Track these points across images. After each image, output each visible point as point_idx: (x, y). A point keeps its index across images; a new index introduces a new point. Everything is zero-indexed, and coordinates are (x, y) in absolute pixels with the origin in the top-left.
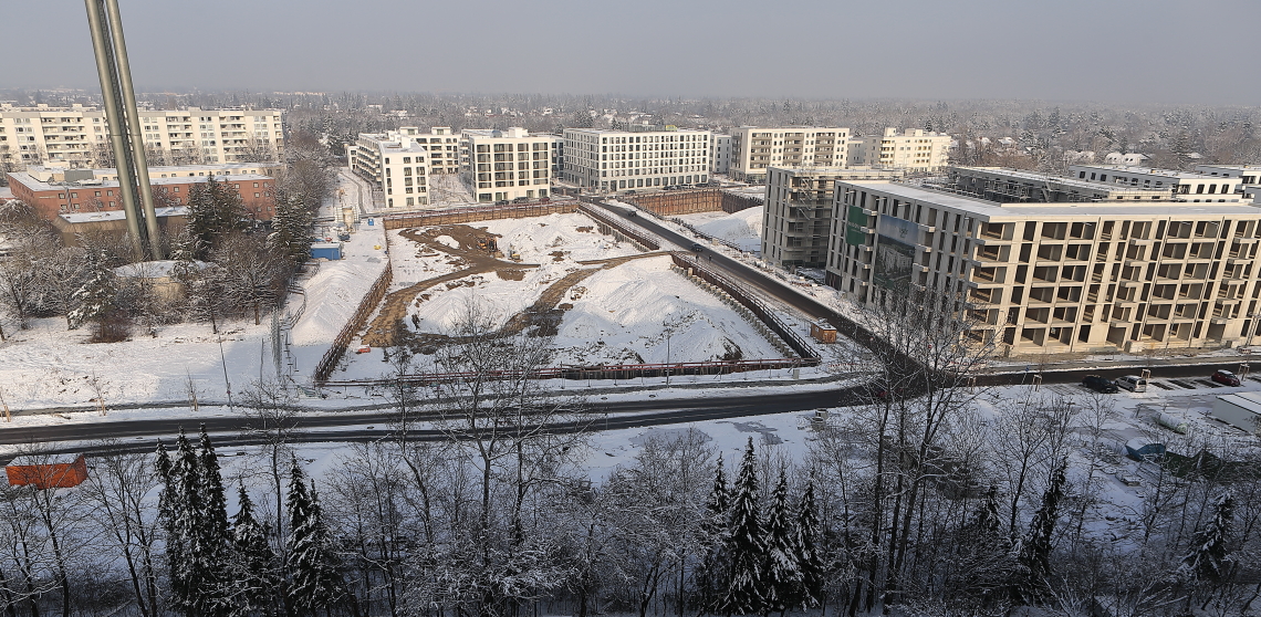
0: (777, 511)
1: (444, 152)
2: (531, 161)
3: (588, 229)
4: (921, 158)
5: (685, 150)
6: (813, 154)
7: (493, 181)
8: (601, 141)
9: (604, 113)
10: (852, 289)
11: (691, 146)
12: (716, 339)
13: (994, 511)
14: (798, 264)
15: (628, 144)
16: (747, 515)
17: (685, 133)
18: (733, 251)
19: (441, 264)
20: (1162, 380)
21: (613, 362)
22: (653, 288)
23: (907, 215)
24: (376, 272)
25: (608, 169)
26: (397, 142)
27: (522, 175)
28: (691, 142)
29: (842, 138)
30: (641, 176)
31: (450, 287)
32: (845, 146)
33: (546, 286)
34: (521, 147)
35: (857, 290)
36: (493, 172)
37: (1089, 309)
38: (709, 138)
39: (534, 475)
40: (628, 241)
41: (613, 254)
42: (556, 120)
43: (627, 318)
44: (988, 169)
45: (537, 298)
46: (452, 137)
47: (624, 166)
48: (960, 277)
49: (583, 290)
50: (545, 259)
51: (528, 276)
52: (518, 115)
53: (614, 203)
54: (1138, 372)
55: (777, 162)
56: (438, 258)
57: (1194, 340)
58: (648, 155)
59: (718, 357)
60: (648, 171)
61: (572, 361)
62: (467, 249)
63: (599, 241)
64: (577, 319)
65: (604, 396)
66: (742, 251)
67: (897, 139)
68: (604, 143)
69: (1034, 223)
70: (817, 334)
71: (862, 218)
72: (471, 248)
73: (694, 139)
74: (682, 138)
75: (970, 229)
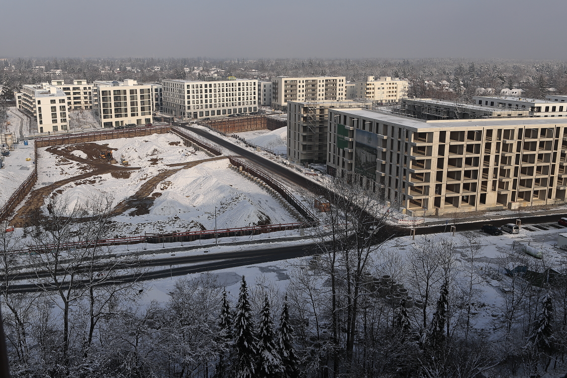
0: (265, 325)
1: (82, 96)
2: (139, 100)
3: (177, 143)
4: (391, 94)
5: (241, 92)
6: (324, 93)
7: (113, 114)
8: (186, 87)
9: (194, 70)
10: (343, 176)
11: (245, 89)
12: (253, 212)
14: (310, 161)
15: (204, 89)
16: (243, 329)
17: (241, 81)
18: (269, 155)
19: (73, 169)
20: (530, 226)
21: (183, 230)
22: (214, 180)
23: (371, 129)
24: (25, 175)
25: (191, 104)
26: (48, 90)
27: (133, 110)
28: (245, 87)
29: (341, 83)
30: (213, 109)
31: (77, 184)
32: (344, 87)
33: (144, 182)
34: (132, 92)
35: (346, 177)
36: (113, 108)
37: (485, 184)
38: (257, 84)
39: (103, 311)
40: (202, 150)
41: (191, 159)
42: (162, 74)
43: (197, 200)
44: (424, 100)
45: (137, 190)
46: (87, 86)
47: (202, 102)
48: (404, 166)
49: (169, 183)
50: (145, 163)
51: (133, 175)
52: (137, 72)
53: (196, 126)
54: (513, 221)
55: (301, 98)
56: (72, 165)
57: (549, 200)
58: (218, 96)
59: (254, 224)
60: (218, 105)
61: (154, 231)
62: (93, 159)
63: (183, 151)
64: (163, 203)
65: (173, 253)
66: (275, 154)
67: (375, 83)
68: (188, 88)
69: (445, 132)
70: (318, 206)
71: (345, 132)
72: (95, 158)
73: (247, 85)
74: (239, 84)
75: (407, 137)
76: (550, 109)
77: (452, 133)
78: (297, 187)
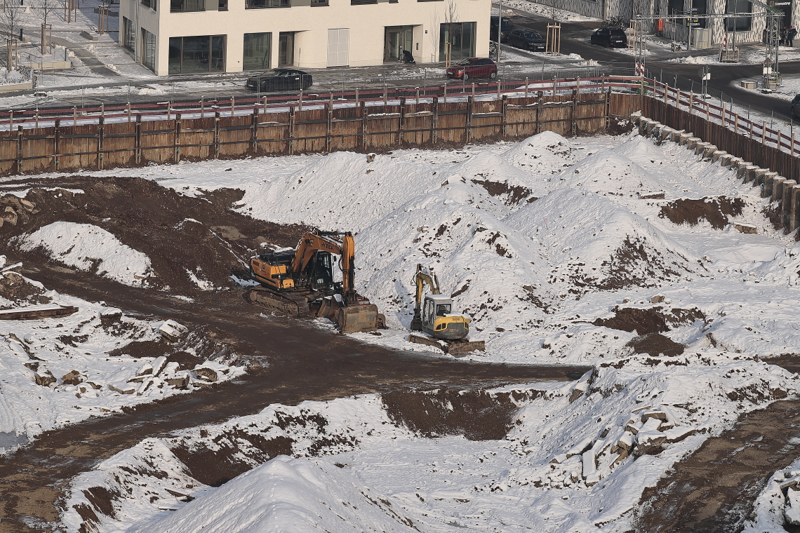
62: (191, 289)
72: (203, 285)
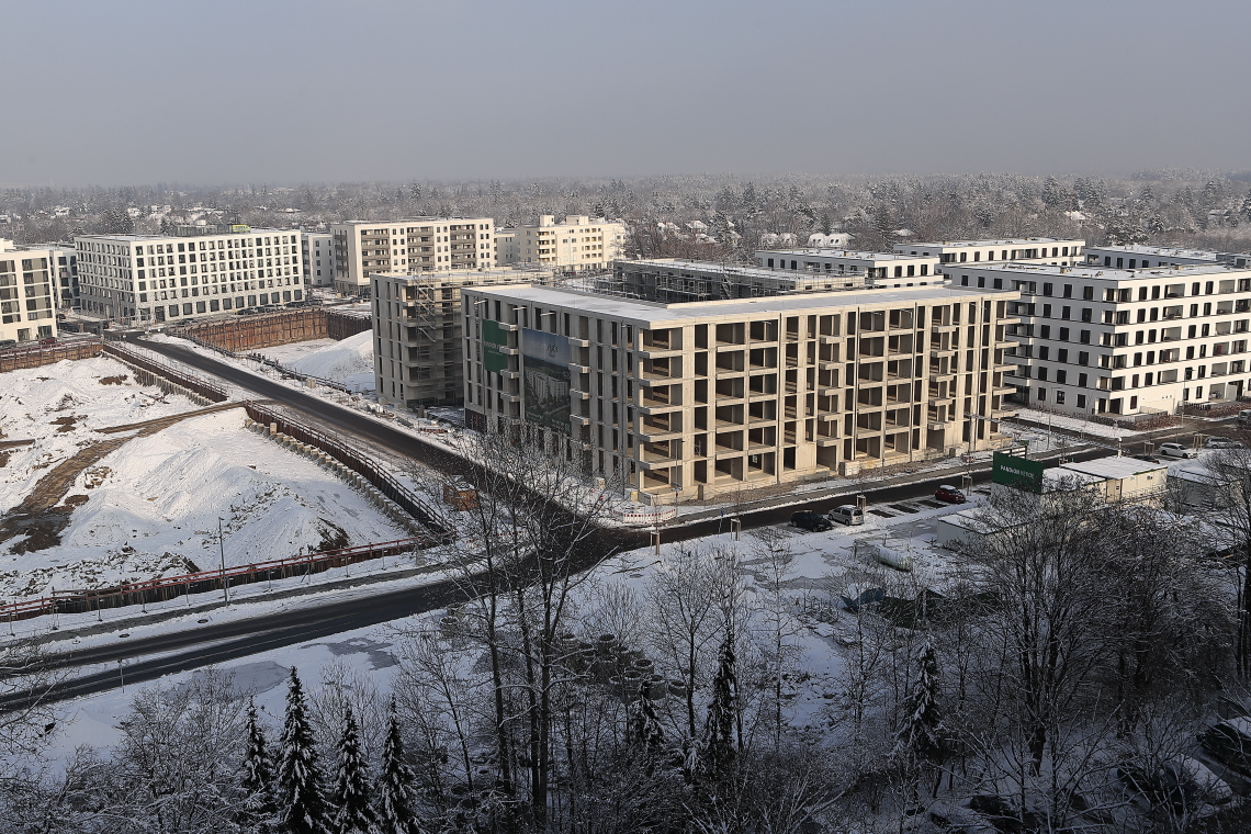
2: (21, 285)
3: (119, 380)
4: (591, 252)
5: (264, 257)
6: (449, 254)
8: (134, 251)
9: (150, 212)
10: (501, 430)
11: (273, 251)
12: (306, 522)
13: (652, 715)
14: (428, 403)
15: (176, 254)
17: (263, 234)
18: (336, 393)
20: (883, 507)
21: (146, 577)
22: (213, 458)
23: (554, 328)
25: (149, 290)
28: (273, 246)
29: (485, 232)
30: (201, 297)
32: (491, 241)
33: (43, 473)
35: (507, 431)
37: (790, 427)
38: (299, 240)
40: (181, 392)
41: (156, 413)
42: (73, 224)
43: (175, 506)
44: (658, 262)
45: (28, 492)
47: (173, 285)
48: (628, 402)
49: (106, 471)
50: (44, 429)
51: (14, 459)
52: (14, 220)
53: (162, 338)
54: (851, 500)
55: (400, 267)
57: (914, 451)
58: (210, 268)
59: (310, 548)
60: (211, 290)
61: (76, 584)
63: (134, 396)
64: (93, 518)
65: (124, 631)
66: (349, 392)
67: (557, 229)
68: (138, 254)
69: (705, 327)
70: (451, 499)
71: (501, 336)
73: (277, 242)
74: (259, 242)
75: (630, 340)
76: (905, 272)
77: (720, 328)
78: (402, 460)
